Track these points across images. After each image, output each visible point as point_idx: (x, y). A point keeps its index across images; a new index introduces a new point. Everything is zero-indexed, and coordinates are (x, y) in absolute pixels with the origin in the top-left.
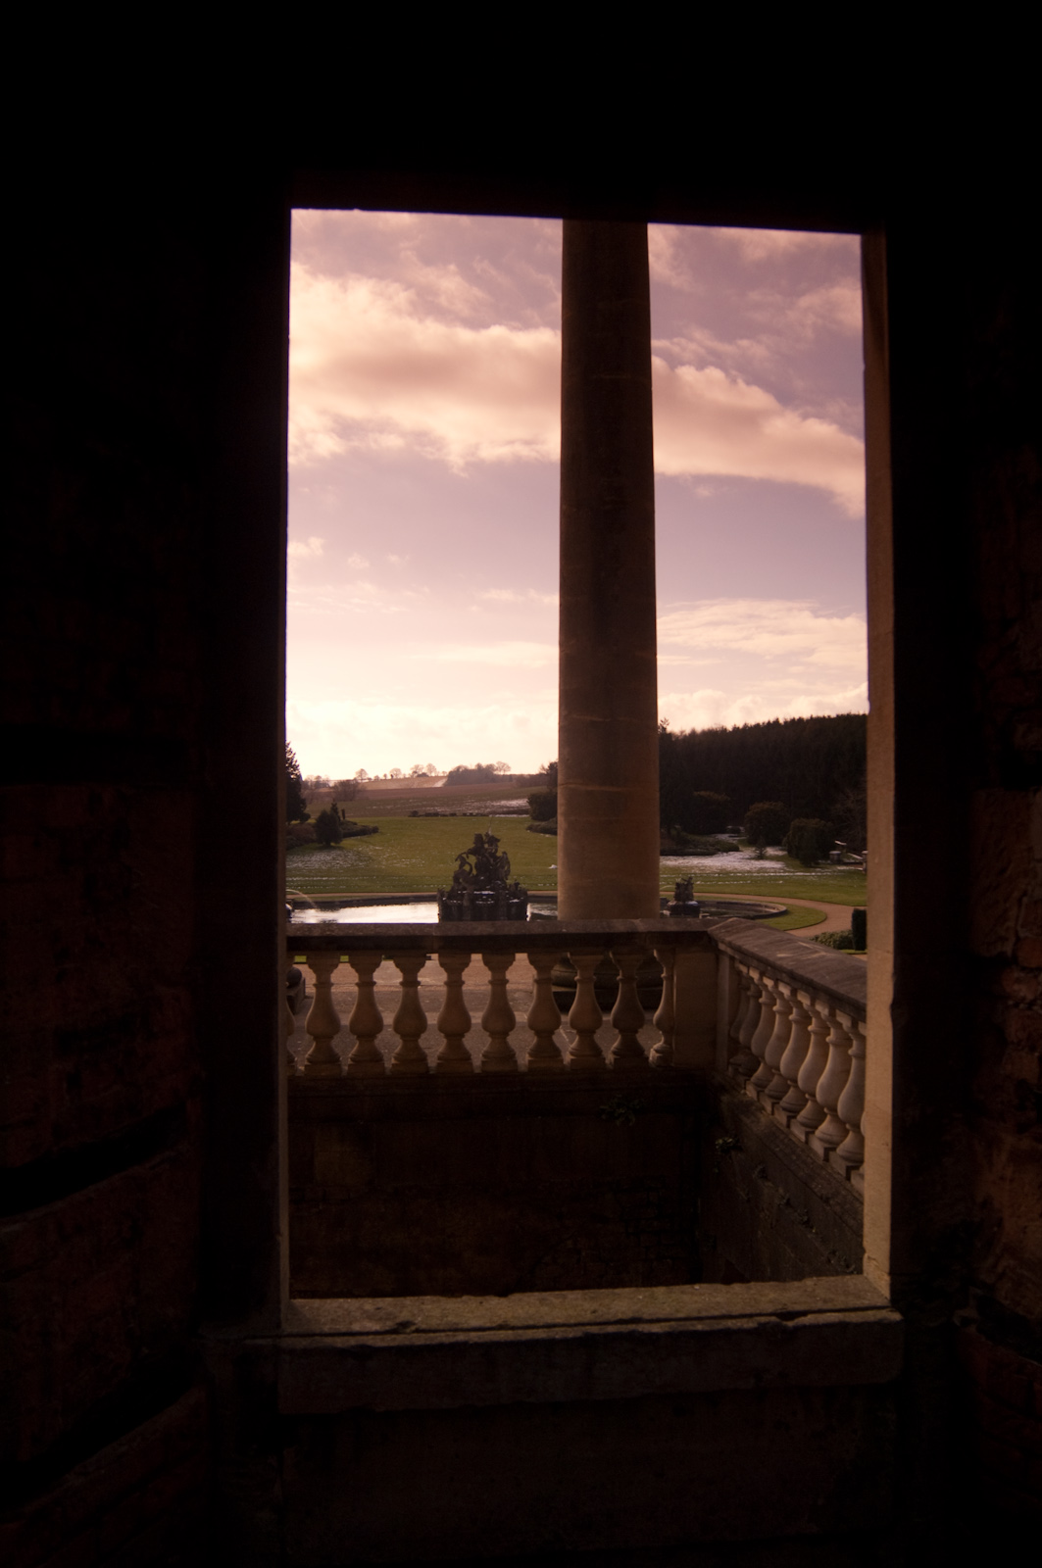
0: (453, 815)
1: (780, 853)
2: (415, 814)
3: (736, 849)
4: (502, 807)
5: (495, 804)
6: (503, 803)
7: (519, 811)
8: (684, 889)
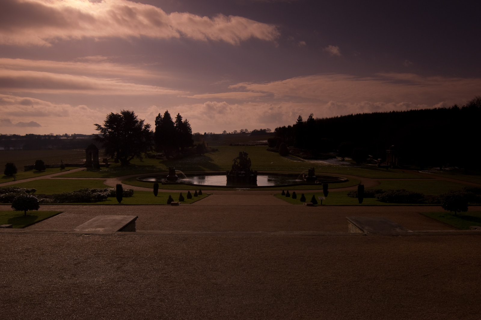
0: (243, 145)
1: (350, 159)
2: (231, 145)
3: (335, 158)
4: (261, 143)
5: (258, 142)
6: (261, 141)
7: (265, 144)
8: (311, 172)
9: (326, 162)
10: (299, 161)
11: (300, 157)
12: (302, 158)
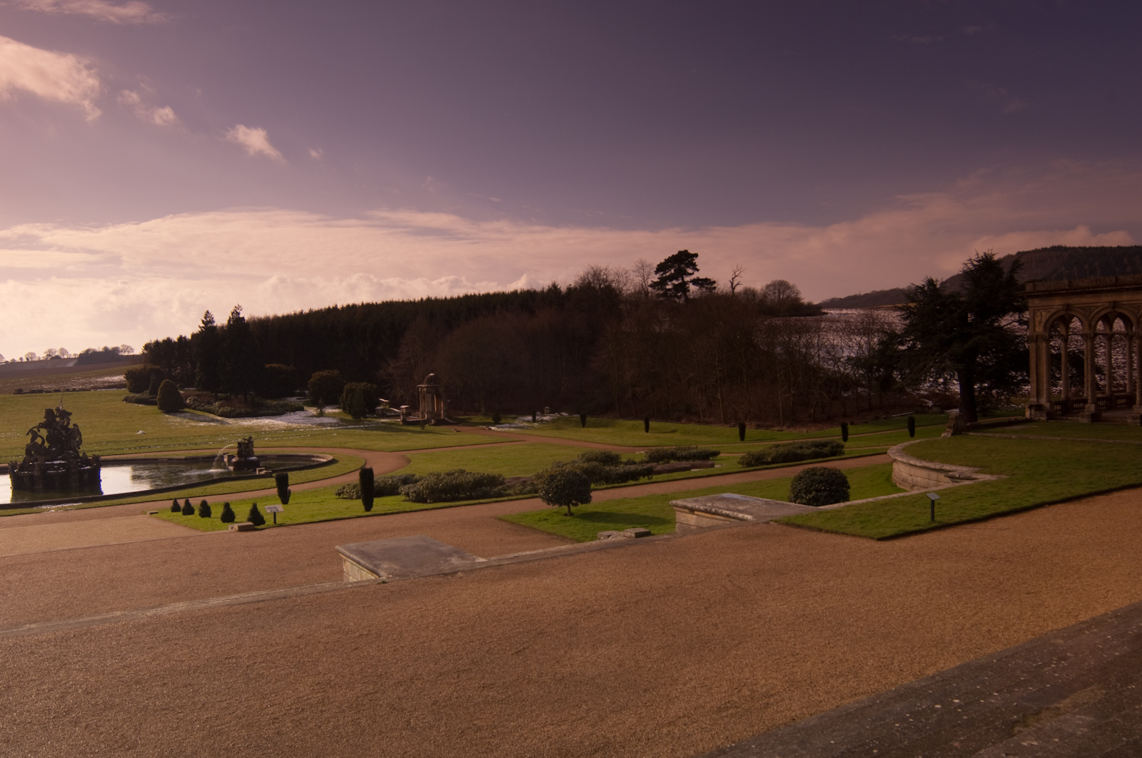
1: (337, 411)
2: (19, 392)
3: (302, 409)
6: (107, 378)
8: (245, 447)
9: (281, 420)
10: (213, 424)
11: (214, 414)
12: (219, 416)
